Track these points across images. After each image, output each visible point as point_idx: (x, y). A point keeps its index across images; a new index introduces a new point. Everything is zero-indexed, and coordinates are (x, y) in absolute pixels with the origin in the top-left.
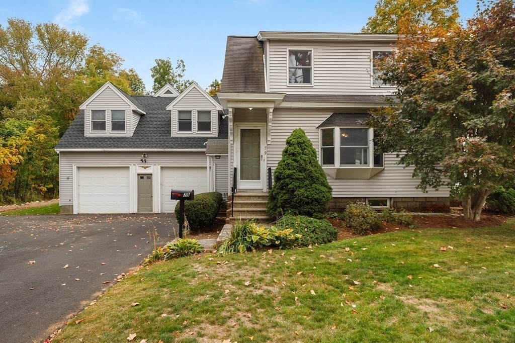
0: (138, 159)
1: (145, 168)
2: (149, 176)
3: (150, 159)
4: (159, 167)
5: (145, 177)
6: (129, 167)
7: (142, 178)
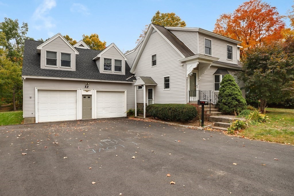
0: (83, 85)
1: (87, 91)
2: (90, 96)
3: (91, 86)
4: (96, 91)
5: (87, 97)
6: (76, 91)
7: (84, 97)
